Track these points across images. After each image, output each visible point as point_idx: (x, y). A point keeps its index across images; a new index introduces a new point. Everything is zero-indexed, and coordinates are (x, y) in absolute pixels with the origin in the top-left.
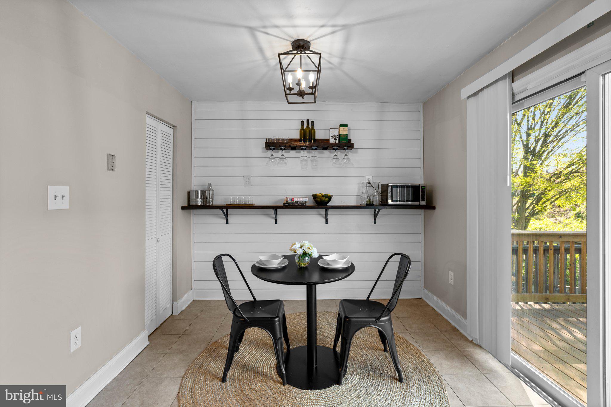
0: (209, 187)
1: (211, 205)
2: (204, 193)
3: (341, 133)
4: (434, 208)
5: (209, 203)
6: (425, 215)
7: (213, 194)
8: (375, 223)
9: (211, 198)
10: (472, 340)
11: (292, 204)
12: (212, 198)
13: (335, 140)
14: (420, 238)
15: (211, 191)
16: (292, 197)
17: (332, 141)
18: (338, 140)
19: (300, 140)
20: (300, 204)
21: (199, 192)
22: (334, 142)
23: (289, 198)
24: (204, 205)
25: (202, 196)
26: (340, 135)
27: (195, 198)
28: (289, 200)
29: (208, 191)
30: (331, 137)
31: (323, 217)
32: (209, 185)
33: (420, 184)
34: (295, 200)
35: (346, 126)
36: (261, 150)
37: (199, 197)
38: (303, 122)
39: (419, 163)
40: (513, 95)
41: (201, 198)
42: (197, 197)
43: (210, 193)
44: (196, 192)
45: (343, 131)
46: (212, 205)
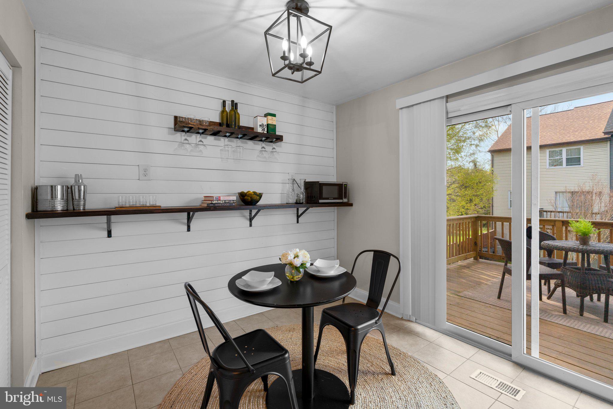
0: (79, 181)
1: (82, 209)
2: (69, 191)
3: (270, 122)
4: (351, 205)
5: (79, 205)
6: (338, 211)
7: (85, 192)
8: (298, 222)
9: (82, 197)
10: (402, 317)
11: (219, 205)
12: (84, 198)
13: (263, 129)
14: (334, 234)
15: (82, 187)
16: (219, 195)
17: (260, 130)
18: (266, 130)
19: (220, 124)
20: (228, 205)
21: (59, 188)
22: (262, 132)
23: (214, 197)
24: (67, 210)
25: (65, 195)
26: (268, 125)
27: (49, 197)
28: (215, 199)
29: (77, 187)
30: (259, 126)
31: (247, 219)
32: (77, 177)
33: (343, 182)
34: (222, 198)
35: (274, 115)
36: (166, 130)
37: (59, 196)
38: (224, 102)
39: (333, 162)
40: (447, 113)
41: (62, 198)
42: (54, 196)
43: (79, 191)
44: (53, 188)
45: (271, 120)
46: (84, 209)
